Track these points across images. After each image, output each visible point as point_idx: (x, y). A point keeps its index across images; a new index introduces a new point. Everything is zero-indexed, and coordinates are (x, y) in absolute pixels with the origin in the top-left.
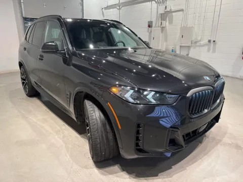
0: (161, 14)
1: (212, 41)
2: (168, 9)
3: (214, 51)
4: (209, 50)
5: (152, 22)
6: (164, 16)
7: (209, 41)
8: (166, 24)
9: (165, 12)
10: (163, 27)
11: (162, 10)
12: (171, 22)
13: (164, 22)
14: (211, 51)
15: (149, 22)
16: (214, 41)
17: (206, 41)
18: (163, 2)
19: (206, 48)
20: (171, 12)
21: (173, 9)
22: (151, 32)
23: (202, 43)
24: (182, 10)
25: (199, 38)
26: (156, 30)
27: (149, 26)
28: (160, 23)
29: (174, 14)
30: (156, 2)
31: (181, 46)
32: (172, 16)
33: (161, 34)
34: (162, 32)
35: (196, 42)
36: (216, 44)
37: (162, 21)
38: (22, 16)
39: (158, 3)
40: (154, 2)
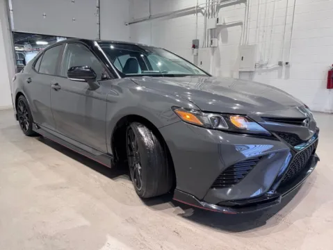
0: (211, 29)
2: (221, 23)
3: (287, 77)
4: (280, 76)
5: (198, 41)
6: (214, 33)
7: (280, 64)
8: (219, 42)
9: (217, 26)
10: (214, 47)
11: (212, 24)
12: (225, 40)
13: (215, 40)
14: (283, 77)
15: (193, 41)
16: (287, 63)
17: (273, 64)
18: (213, 14)
19: (276, 73)
20: (225, 26)
21: (228, 21)
22: (197, 54)
23: (270, 66)
24: (240, 24)
25: (265, 61)
26: (203, 52)
27: (194, 47)
28: (210, 42)
29: (229, 29)
30: (204, 14)
31: (240, 72)
32: (227, 31)
33: (212, 57)
34: (213, 54)
35: (261, 66)
36: (289, 66)
37: (213, 39)
38: (10, 29)
39: (206, 15)
40: (200, 14)
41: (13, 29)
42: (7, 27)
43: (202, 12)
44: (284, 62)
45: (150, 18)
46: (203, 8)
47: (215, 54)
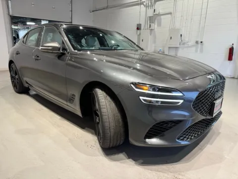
0: (150, 17)
1: (199, 42)
2: (157, 12)
3: (202, 51)
4: (196, 51)
5: (140, 25)
6: (151, 19)
7: (197, 42)
8: (155, 26)
9: (154, 15)
10: (151, 29)
11: (150, 13)
12: (159, 25)
13: (152, 25)
15: (137, 25)
16: (201, 42)
17: (192, 42)
18: (152, 6)
19: (194, 49)
20: (159, 15)
21: (162, 12)
22: (140, 34)
23: (190, 44)
24: (170, 13)
25: (187, 40)
26: (144, 32)
27: (138, 29)
28: (149, 26)
29: (162, 17)
30: (145, 6)
31: (169, 47)
32: (161, 19)
33: (150, 36)
34: (151, 34)
35: (184, 44)
36: (203, 45)
37: (151, 24)
38: (9, 14)
39: (146, 6)
40: (142, 6)
41: (11, 14)
42: (6, 12)
43: (144, 5)
44: (200, 41)
45: (107, 7)
46: (144, 2)
47: (152, 35)
